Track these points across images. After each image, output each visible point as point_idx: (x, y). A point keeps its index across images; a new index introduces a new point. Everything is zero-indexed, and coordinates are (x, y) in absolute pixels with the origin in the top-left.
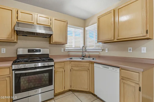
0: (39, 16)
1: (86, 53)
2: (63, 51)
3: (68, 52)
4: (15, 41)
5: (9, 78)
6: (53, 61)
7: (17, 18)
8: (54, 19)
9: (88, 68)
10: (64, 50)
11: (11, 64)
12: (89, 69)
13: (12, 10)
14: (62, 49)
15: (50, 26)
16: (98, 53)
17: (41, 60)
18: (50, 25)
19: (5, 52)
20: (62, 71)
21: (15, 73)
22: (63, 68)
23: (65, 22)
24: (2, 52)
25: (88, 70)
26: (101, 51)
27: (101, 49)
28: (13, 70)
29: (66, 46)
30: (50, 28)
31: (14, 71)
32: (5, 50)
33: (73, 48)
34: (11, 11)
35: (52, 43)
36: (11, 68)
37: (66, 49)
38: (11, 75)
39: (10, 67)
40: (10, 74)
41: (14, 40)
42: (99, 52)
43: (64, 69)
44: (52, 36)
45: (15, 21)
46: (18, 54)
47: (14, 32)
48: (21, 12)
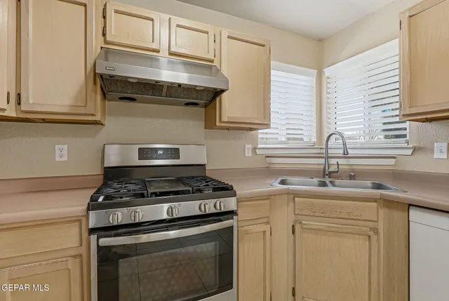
0: (178, 26)
1: (341, 161)
2: (250, 155)
3: (267, 157)
4: (98, 118)
5: (78, 260)
6: (234, 195)
7: (104, 35)
8: (225, 34)
9: (371, 224)
10: (254, 149)
11: (85, 207)
12: (376, 231)
13: (85, 5)
14: (247, 146)
15: (212, 61)
16: (392, 161)
17: (190, 189)
18: (212, 57)
19: (65, 158)
20: (264, 232)
21: (98, 246)
22: (265, 220)
23: (263, 46)
24: (58, 159)
25: (371, 233)
26: (410, 152)
27: (406, 145)
28: (92, 231)
29: (260, 136)
30: (214, 68)
31: (94, 237)
32: (65, 152)
33: (281, 143)
34: (83, 8)
35: (218, 124)
36: (84, 219)
37: (260, 146)
38: (83, 250)
39: (82, 216)
40: (81, 245)
41: (93, 115)
42: (394, 158)
43: (268, 223)
44: (218, 99)
45: (96, 43)
46: (106, 166)
47: (95, 83)
48: (116, 12)
